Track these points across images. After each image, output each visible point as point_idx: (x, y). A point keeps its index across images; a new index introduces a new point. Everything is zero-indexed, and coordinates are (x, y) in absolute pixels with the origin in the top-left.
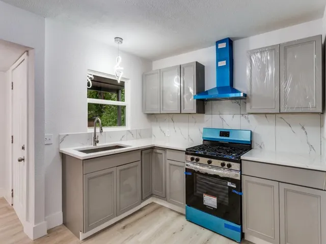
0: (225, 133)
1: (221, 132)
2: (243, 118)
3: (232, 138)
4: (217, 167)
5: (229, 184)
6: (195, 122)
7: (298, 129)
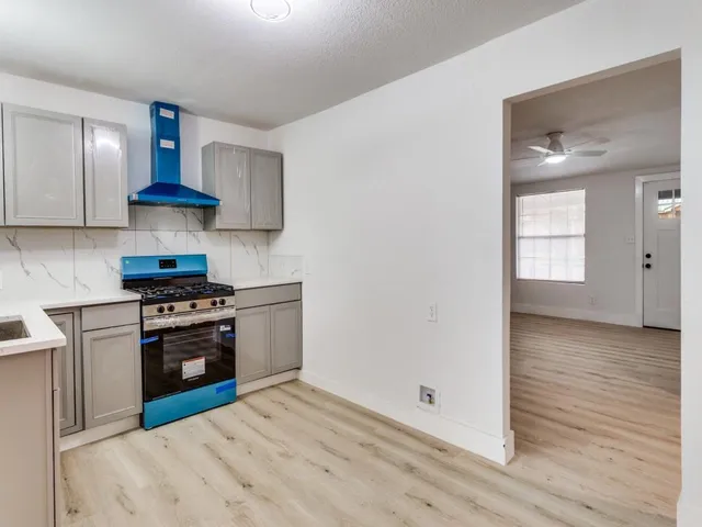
0: (168, 263)
1: (160, 261)
2: (190, 237)
3: (181, 268)
4: (208, 310)
5: (223, 328)
6: (95, 247)
7: (250, 249)
